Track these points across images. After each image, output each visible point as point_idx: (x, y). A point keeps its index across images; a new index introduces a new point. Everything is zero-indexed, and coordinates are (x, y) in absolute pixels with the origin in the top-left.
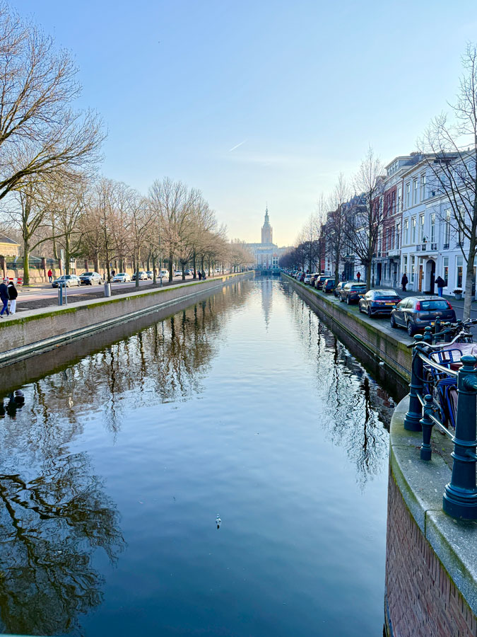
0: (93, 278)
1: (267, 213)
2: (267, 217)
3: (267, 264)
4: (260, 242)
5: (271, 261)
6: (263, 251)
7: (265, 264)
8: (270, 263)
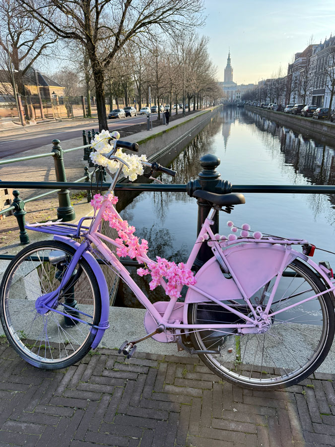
0: (132, 111)
1: (229, 57)
2: (229, 59)
3: (232, 99)
4: (223, 81)
5: (234, 97)
6: (228, 88)
7: (230, 98)
8: (234, 98)
